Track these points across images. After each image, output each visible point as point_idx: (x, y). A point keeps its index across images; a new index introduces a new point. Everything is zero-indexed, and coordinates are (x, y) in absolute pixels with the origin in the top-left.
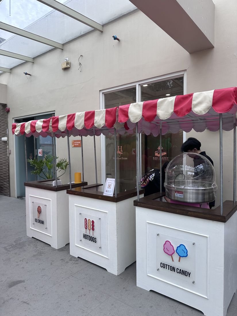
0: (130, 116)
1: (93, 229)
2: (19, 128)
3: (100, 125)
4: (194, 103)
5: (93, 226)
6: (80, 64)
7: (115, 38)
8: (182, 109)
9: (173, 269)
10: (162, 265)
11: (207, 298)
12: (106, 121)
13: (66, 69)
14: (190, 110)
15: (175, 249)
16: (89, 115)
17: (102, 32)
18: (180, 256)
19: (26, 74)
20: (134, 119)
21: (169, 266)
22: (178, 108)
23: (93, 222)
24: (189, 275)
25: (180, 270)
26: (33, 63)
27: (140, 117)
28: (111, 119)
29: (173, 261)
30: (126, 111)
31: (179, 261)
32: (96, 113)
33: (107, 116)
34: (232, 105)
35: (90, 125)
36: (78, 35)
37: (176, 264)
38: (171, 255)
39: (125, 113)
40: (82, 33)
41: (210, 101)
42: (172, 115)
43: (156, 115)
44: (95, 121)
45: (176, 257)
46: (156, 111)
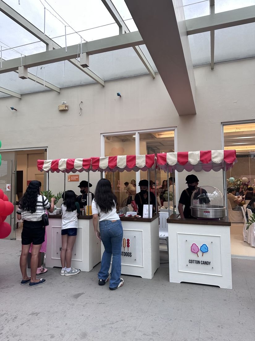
0: (168, 160)
1: (128, 246)
2: (49, 165)
3: (142, 166)
4: (213, 156)
5: (128, 243)
6: (81, 109)
7: (118, 95)
8: (206, 159)
9: (198, 262)
10: (190, 261)
11: (221, 276)
12: (146, 163)
13: (63, 111)
14: (211, 160)
15: (199, 248)
16: (130, 158)
17: (103, 86)
18: (203, 252)
19: (12, 109)
20: (171, 163)
21: (195, 261)
22: (202, 159)
23: (128, 240)
24: (210, 263)
25: (204, 261)
26: (21, 99)
27: (175, 162)
28: (150, 162)
29: (198, 256)
30: (164, 157)
31: (203, 256)
32: (136, 157)
33: (147, 160)
34: (235, 159)
35: (132, 166)
36: (78, 83)
37: (201, 259)
38: (197, 253)
39: (164, 159)
40: (83, 83)
41: (223, 156)
42: (199, 162)
43: (188, 161)
44: (136, 163)
45: (200, 253)
46: (188, 159)
